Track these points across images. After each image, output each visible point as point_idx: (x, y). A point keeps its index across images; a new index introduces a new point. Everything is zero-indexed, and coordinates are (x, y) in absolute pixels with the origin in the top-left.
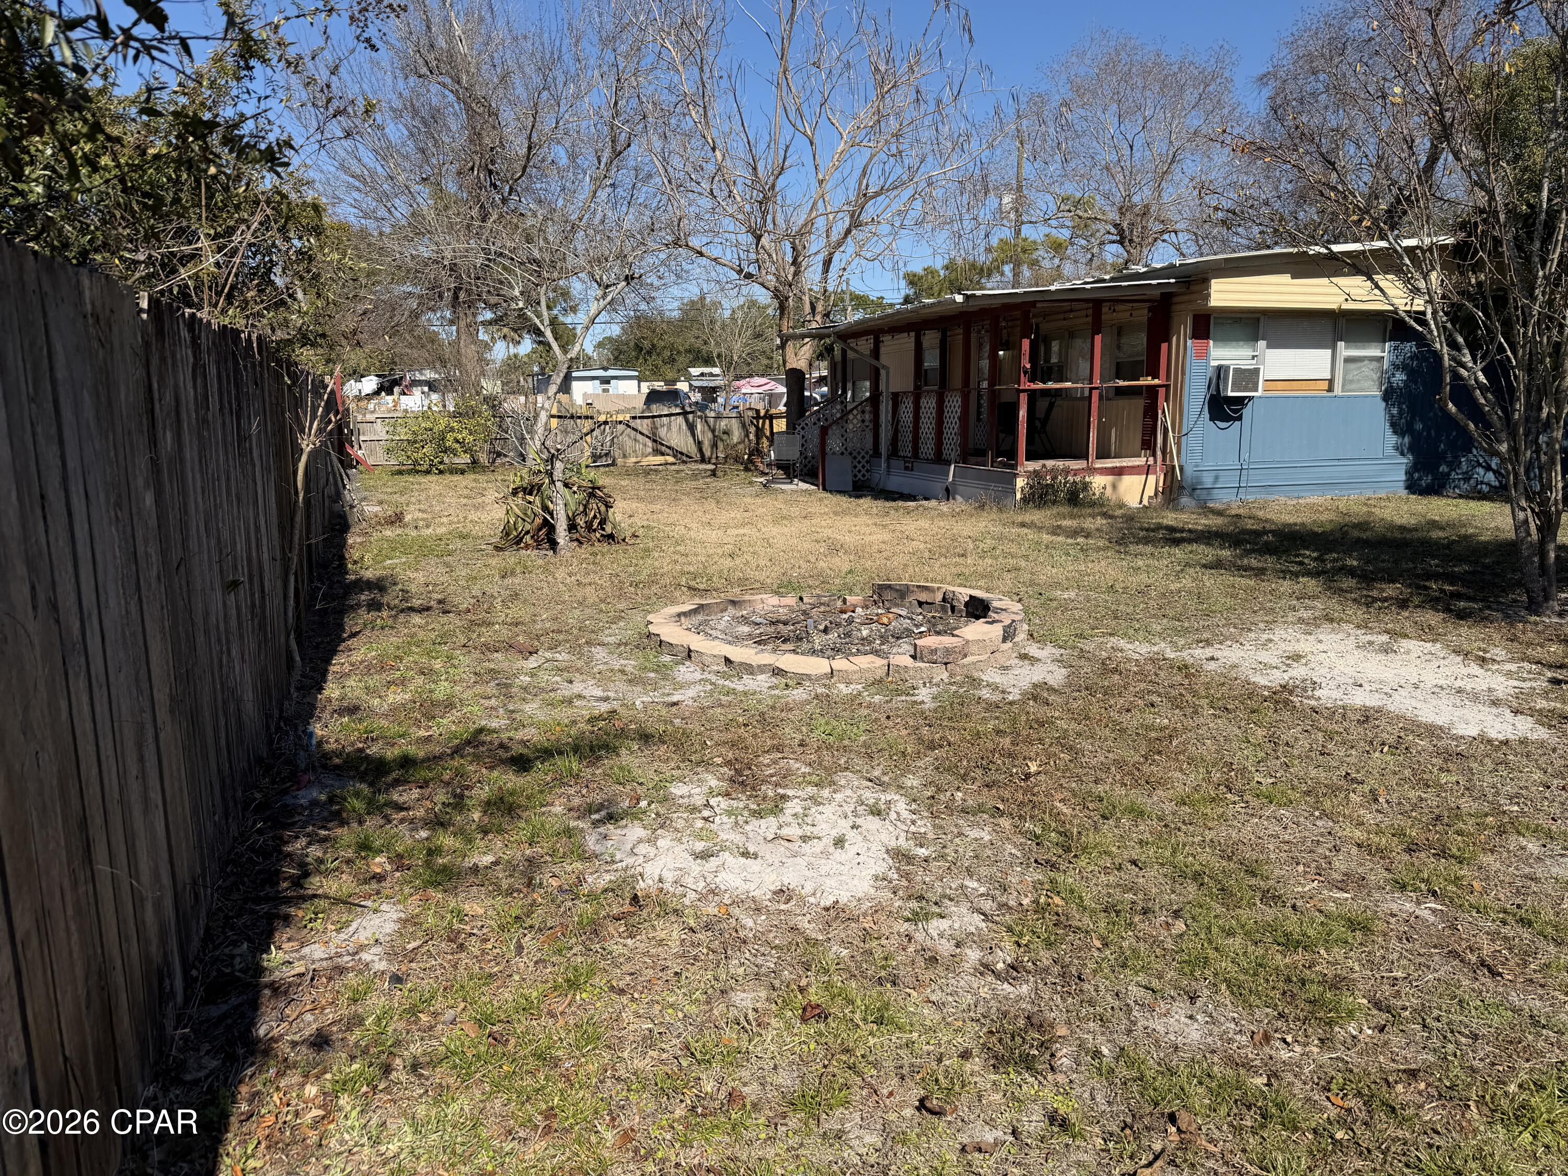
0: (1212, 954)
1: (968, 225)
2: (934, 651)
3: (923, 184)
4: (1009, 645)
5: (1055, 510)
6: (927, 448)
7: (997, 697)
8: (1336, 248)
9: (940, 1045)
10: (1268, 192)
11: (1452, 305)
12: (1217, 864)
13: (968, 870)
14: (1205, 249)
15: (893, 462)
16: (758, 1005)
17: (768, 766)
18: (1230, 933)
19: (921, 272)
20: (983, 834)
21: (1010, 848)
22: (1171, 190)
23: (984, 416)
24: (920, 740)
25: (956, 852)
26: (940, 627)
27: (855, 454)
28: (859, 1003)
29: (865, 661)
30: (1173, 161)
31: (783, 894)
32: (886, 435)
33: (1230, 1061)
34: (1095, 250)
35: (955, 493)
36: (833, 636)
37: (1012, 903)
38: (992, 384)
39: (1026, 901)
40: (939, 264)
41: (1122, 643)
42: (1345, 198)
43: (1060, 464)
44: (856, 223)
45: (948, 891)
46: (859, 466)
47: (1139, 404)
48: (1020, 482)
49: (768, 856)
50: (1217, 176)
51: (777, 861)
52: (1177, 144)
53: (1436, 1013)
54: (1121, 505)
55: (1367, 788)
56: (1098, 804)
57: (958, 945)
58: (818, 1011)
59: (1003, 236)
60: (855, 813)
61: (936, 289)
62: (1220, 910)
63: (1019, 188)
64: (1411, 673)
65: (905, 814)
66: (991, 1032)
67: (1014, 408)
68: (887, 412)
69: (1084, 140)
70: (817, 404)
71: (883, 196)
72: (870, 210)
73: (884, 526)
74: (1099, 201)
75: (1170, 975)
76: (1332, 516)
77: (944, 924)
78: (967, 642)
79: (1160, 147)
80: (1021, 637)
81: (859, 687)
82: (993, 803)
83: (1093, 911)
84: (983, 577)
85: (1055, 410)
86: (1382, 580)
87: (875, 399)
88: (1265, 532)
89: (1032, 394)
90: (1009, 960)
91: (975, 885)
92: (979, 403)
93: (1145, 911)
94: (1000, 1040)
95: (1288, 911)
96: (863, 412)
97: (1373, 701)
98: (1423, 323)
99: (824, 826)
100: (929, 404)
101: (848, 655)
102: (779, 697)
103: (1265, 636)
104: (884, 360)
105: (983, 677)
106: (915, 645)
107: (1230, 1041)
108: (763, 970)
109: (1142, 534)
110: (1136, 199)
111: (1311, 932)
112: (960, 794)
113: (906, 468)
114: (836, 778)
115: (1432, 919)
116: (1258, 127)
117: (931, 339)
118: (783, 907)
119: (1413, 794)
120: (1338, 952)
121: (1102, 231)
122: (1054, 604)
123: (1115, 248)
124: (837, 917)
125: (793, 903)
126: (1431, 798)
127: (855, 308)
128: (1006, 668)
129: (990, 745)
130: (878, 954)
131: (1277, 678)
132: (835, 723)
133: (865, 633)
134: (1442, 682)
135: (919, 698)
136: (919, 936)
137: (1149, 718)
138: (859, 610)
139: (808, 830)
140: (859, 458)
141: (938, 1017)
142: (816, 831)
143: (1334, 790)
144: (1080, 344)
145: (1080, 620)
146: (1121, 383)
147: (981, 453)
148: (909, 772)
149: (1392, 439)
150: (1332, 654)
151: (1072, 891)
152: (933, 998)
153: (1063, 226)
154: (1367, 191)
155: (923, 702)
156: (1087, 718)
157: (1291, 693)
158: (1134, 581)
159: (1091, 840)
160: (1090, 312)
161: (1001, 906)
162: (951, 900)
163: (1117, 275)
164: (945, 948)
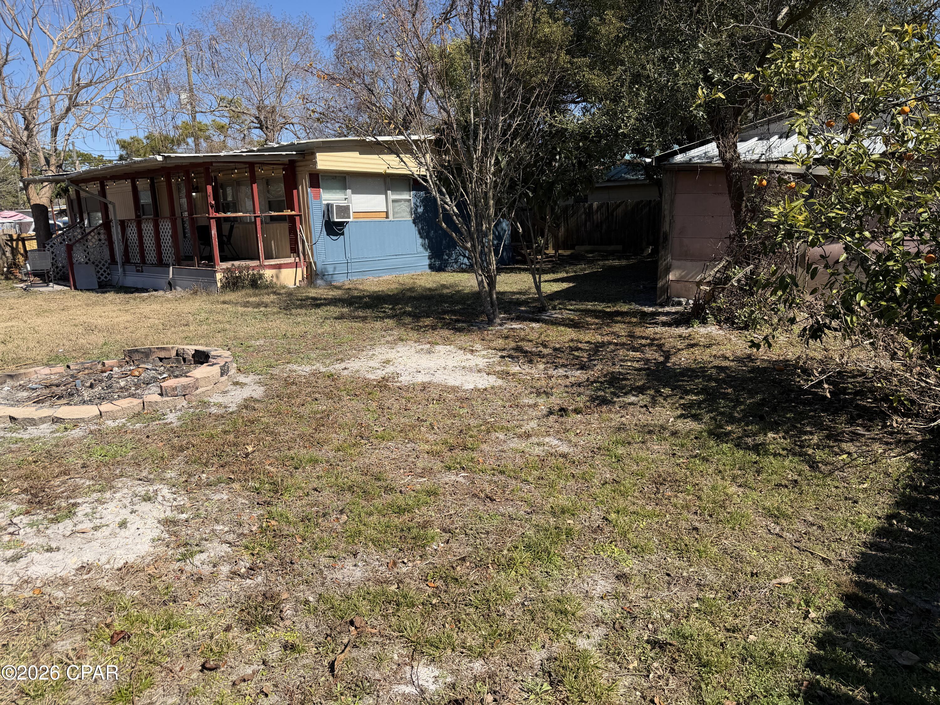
0: (362, 528)
1: (159, 111)
2: (175, 389)
3: (122, 81)
4: (225, 377)
5: (244, 292)
6: (151, 256)
7: (221, 411)
8: (380, 139)
9: (210, 628)
10: (340, 104)
11: (438, 172)
12: (360, 479)
13: (215, 519)
14: (311, 135)
15: (127, 267)
16: (75, 646)
17: (59, 486)
18: (371, 514)
19: (130, 140)
20: (223, 496)
21: (241, 500)
22: (287, 98)
23: (188, 235)
24: (173, 447)
25: (206, 511)
26: (177, 373)
27: (97, 263)
28: (152, 620)
29: (125, 403)
30: (285, 82)
31: (83, 568)
32: (119, 249)
33: (379, 582)
34: (246, 132)
35: (176, 285)
36: (98, 389)
37: (246, 532)
38: (191, 214)
39: (254, 529)
40: (141, 135)
41: (295, 367)
42: (380, 110)
43: (243, 263)
44: (73, 104)
45: (204, 536)
46: (102, 271)
47: (285, 226)
48: (219, 276)
49: (68, 547)
50: (312, 93)
51: (76, 549)
52: (287, 71)
53: (470, 526)
54: (284, 287)
55: (428, 423)
56: (291, 462)
57: (214, 566)
58: (122, 635)
59: (184, 120)
60: (132, 503)
61: (142, 151)
62: (364, 503)
63: (191, 90)
64: (442, 362)
65: (169, 496)
66: (243, 610)
67: (208, 229)
68: (117, 233)
69: (230, 63)
70: (61, 229)
71: (93, 87)
72: (83, 96)
73: (127, 311)
74: (244, 103)
75: (342, 545)
76: (397, 286)
77: (204, 556)
78: (197, 379)
79: (277, 72)
80: (232, 371)
81: (123, 420)
82: (227, 476)
83: (296, 523)
84: (203, 337)
85: (235, 230)
86: (424, 316)
87: (107, 225)
88: (364, 297)
89: (218, 220)
90: (248, 565)
91: (222, 527)
92: (183, 226)
93: (324, 515)
94: (248, 613)
95: (398, 494)
96: (99, 234)
97: (426, 379)
98: (426, 181)
99: (109, 517)
100: (148, 228)
101: (112, 401)
102: (60, 438)
103: (371, 353)
104: (110, 198)
105: (211, 400)
106: (161, 387)
107: (377, 571)
108: (76, 622)
109: (298, 302)
110: (267, 102)
111: (410, 503)
112: (204, 475)
113: (138, 271)
114: (114, 483)
115: (463, 481)
116: (331, 66)
117: (143, 184)
118: (85, 577)
119: (449, 422)
120: (424, 509)
121: (249, 121)
122: (251, 349)
123: (258, 131)
124: (127, 573)
125: (92, 572)
126: (456, 421)
127: (82, 162)
128: (225, 392)
129: (221, 441)
130: (161, 586)
131: (380, 374)
132: (108, 447)
133: (122, 384)
134: (455, 365)
135: (169, 421)
136: (188, 568)
137: (315, 407)
138: (116, 369)
139: (97, 522)
140: (101, 265)
141: (207, 612)
142: (104, 521)
143: (413, 427)
144: (245, 190)
145: (269, 357)
146: (273, 213)
147: (191, 258)
148: (168, 469)
149: (420, 241)
150: (404, 358)
151: (281, 515)
152: (203, 602)
153: (224, 116)
154: (391, 107)
155: (171, 423)
156: (280, 413)
157: (387, 381)
158: (298, 330)
159: (290, 483)
160: (248, 170)
161: (239, 535)
162: (206, 540)
163: (261, 148)
164: (206, 570)
